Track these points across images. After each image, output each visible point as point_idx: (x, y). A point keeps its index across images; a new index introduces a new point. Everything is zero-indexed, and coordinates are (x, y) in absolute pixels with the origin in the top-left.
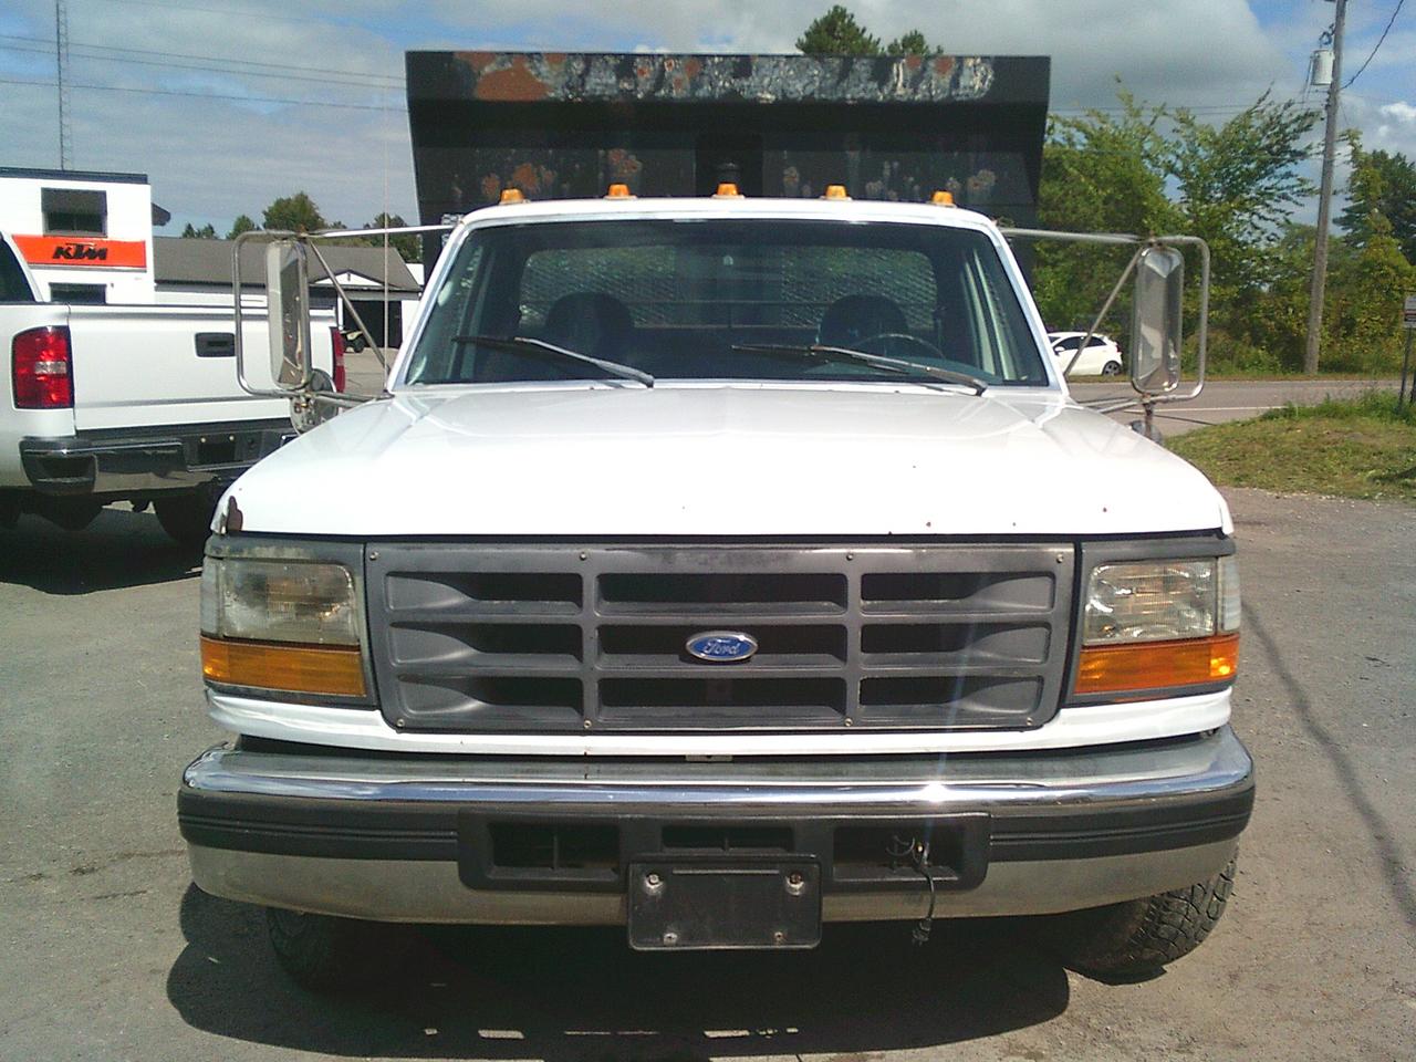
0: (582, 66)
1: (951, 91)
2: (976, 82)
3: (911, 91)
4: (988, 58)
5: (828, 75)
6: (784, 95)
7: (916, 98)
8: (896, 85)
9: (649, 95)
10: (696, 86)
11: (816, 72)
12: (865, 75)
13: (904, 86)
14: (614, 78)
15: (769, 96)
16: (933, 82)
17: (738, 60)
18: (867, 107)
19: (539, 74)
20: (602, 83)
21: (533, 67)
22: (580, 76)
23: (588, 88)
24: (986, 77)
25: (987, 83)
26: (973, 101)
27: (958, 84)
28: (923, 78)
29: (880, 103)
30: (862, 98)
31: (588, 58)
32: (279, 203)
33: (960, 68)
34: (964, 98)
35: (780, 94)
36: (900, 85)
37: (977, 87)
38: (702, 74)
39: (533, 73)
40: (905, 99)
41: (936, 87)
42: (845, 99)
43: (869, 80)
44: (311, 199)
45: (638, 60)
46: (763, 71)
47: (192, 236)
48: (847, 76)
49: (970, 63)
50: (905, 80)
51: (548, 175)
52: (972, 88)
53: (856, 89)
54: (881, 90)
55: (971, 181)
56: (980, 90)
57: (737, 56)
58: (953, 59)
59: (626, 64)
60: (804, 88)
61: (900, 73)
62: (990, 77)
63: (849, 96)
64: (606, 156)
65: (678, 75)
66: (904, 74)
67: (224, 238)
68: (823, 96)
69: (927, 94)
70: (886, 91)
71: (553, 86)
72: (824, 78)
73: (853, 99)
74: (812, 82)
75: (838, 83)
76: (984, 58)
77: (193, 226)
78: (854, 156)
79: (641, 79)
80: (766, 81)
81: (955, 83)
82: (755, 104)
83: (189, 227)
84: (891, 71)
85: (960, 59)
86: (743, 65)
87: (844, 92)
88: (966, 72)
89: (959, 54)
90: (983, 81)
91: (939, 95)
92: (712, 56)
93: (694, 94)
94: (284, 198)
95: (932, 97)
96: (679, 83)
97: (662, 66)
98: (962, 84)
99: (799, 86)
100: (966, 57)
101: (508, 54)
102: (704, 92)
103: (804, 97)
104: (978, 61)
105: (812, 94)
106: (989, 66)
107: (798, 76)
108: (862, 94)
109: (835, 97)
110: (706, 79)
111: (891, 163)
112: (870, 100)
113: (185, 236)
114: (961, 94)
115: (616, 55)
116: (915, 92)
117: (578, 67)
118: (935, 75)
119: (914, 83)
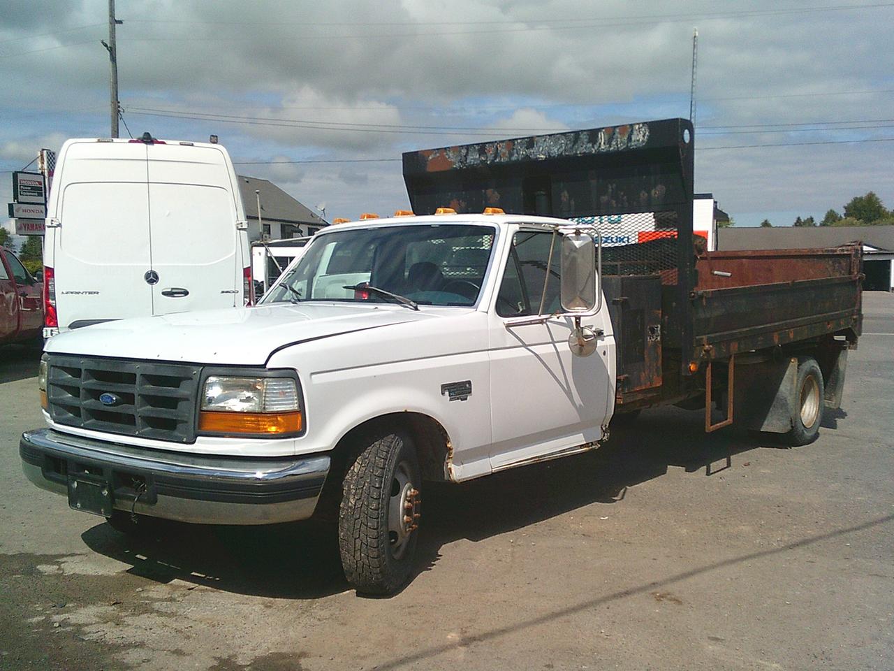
0: (466, 151)
1: (628, 143)
2: (640, 137)
3: (608, 146)
4: (646, 123)
5: (568, 142)
6: (549, 156)
7: (612, 148)
8: (600, 144)
9: (493, 161)
10: (511, 155)
11: (563, 141)
12: (586, 140)
13: (604, 143)
14: (478, 156)
15: (542, 156)
16: (619, 140)
17: (528, 140)
18: (587, 157)
19: (449, 157)
20: (474, 158)
21: (447, 154)
22: (465, 156)
23: (468, 161)
24: (645, 134)
25: (646, 137)
26: (639, 147)
27: (631, 139)
28: (613, 138)
29: (594, 155)
30: (584, 153)
31: (468, 147)
32: (856, 199)
33: (632, 131)
34: (635, 147)
35: (547, 154)
36: (602, 143)
37: (641, 140)
38: (514, 149)
39: (447, 157)
40: (605, 151)
41: (619, 143)
42: (577, 154)
43: (588, 142)
44: (878, 195)
45: (487, 145)
46: (539, 144)
47: (801, 225)
48: (577, 142)
49: (637, 127)
50: (605, 140)
51: (463, 205)
52: (639, 141)
53: (582, 148)
54: (593, 147)
55: (653, 192)
56: (643, 141)
57: (527, 138)
58: (628, 126)
59: (482, 148)
60: (558, 150)
61: (602, 137)
62: (647, 133)
63: (578, 152)
64: (485, 193)
65: (503, 150)
66: (604, 138)
67: (818, 224)
68: (567, 153)
69: (616, 146)
70: (596, 148)
71: (454, 161)
72: (567, 144)
73: (580, 153)
74: (562, 147)
75: (573, 146)
76: (644, 124)
77: (801, 218)
78: (594, 182)
79: (489, 155)
80: (541, 148)
81: (630, 139)
82: (536, 161)
83: (799, 219)
84: (598, 137)
85: (632, 126)
86: (530, 142)
87: (576, 151)
88: (635, 132)
89: (630, 123)
90: (644, 136)
91: (622, 147)
92: (517, 139)
93: (510, 159)
94: (858, 197)
95: (618, 148)
96: (504, 154)
97: (497, 146)
98: (633, 139)
99: (556, 150)
100: (634, 124)
101: (437, 149)
102: (514, 158)
103: (558, 155)
104: (641, 125)
105: (562, 153)
106: (646, 128)
107: (555, 145)
108: (585, 150)
109: (572, 154)
110: (515, 151)
111: (612, 185)
112: (588, 153)
113: (796, 225)
114: (633, 145)
115: (478, 144)
116: (610, 147)
117: (464, 151)
118: (619, 136)
119: (609, 142)
